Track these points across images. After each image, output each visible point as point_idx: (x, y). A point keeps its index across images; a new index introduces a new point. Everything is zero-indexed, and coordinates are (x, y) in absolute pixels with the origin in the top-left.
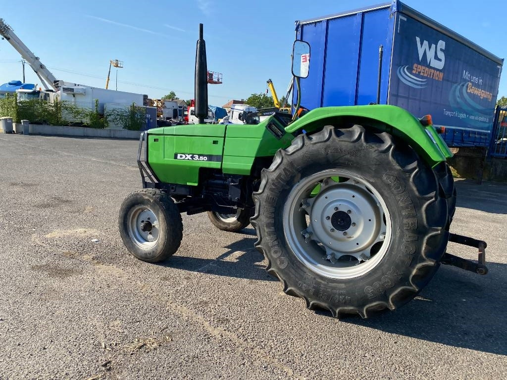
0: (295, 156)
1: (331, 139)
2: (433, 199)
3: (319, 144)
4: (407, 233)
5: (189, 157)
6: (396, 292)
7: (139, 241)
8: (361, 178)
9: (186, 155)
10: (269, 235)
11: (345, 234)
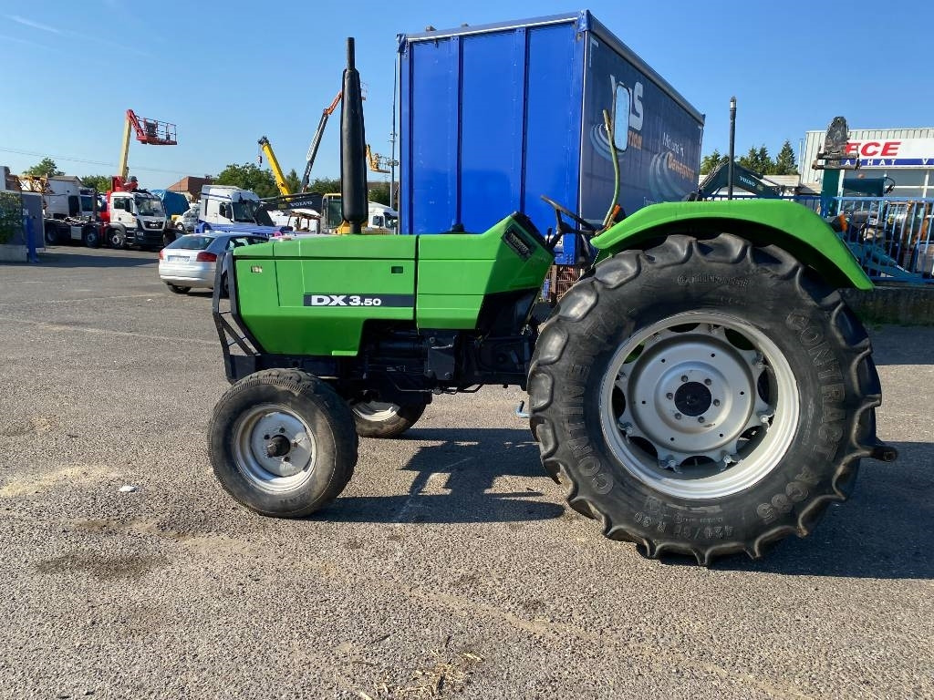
0: (625, 290)
1: (692, 259)
2: (868, 350)
3: (671, 268)
4: (828, 408)
5: (339, 300)
6: (811, 507)
7: (261, 478)
8: (747, 324)
9: (332, 297)
10: (575, 435)
11: (701, 420)
